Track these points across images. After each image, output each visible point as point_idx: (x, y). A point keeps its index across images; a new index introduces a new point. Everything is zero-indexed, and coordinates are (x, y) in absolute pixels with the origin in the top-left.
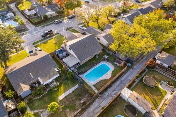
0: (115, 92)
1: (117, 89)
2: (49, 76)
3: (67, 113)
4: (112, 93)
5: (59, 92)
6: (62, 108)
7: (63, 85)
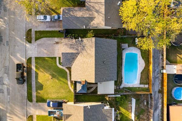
0: (156, 72)
1: (156, 68)
2: (109, 117)
3: (142, 117)
4: (155, 75)
5: (124, 115)
6: (137, 119)
7: (120, 108)
